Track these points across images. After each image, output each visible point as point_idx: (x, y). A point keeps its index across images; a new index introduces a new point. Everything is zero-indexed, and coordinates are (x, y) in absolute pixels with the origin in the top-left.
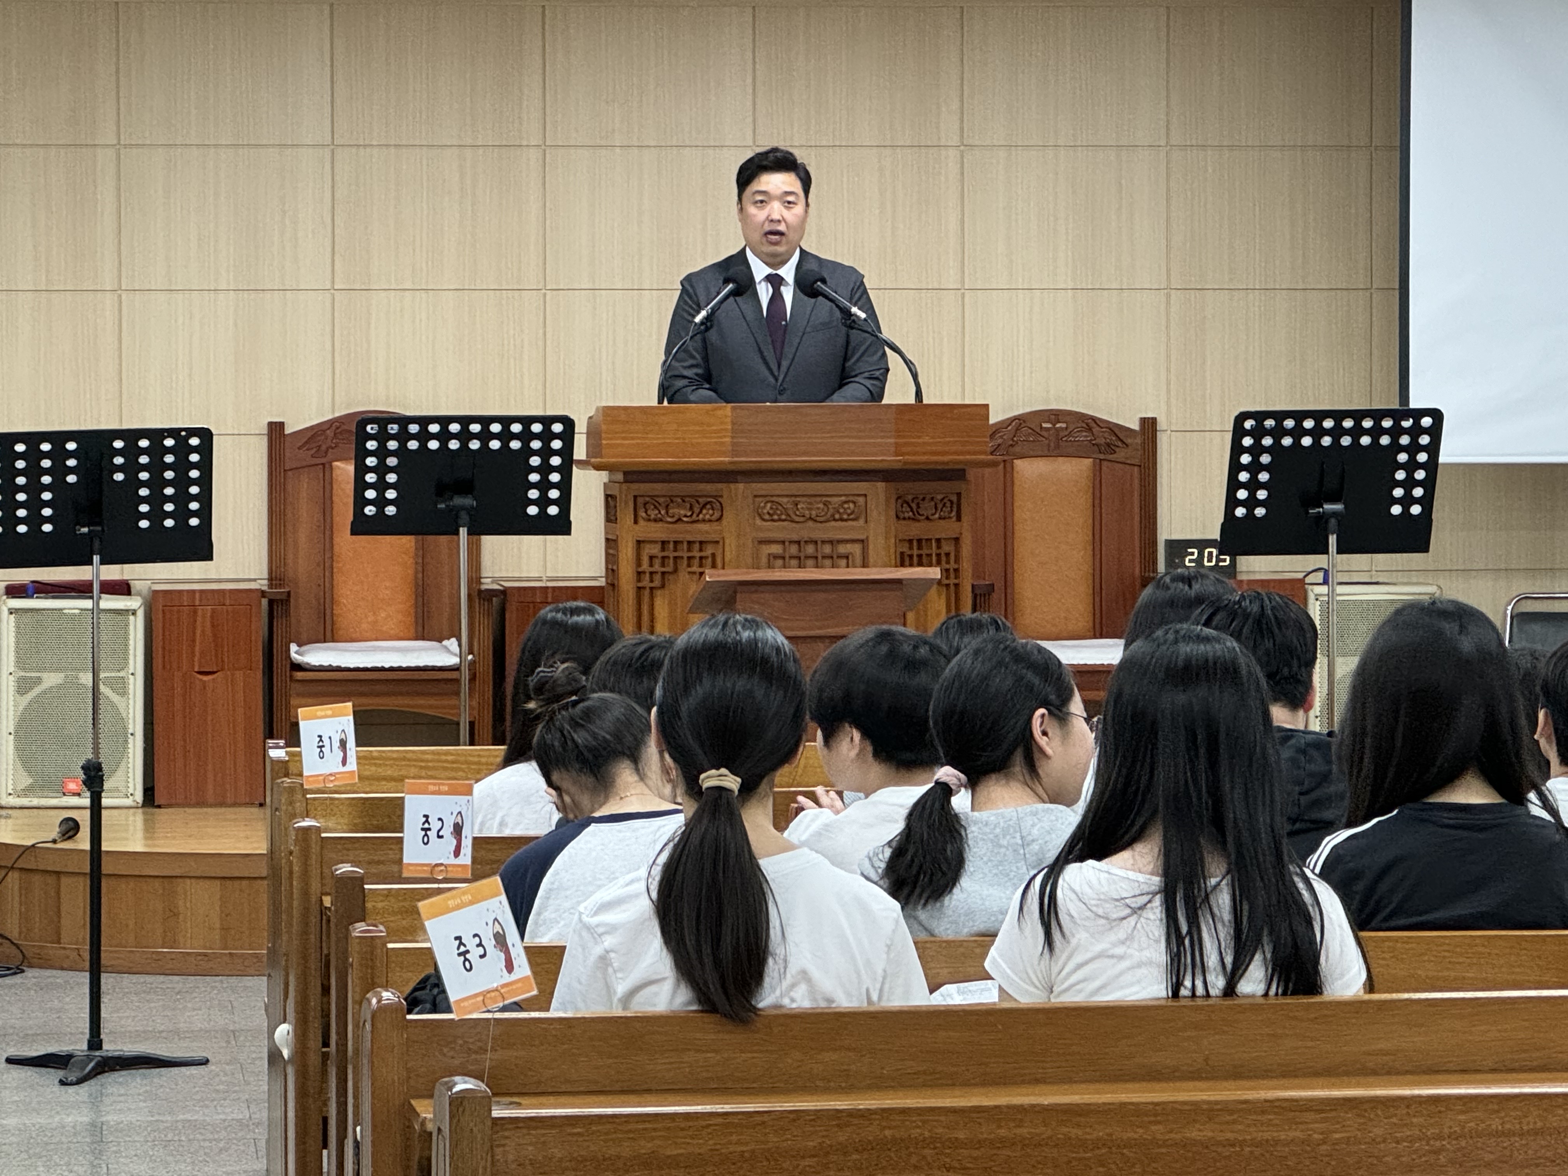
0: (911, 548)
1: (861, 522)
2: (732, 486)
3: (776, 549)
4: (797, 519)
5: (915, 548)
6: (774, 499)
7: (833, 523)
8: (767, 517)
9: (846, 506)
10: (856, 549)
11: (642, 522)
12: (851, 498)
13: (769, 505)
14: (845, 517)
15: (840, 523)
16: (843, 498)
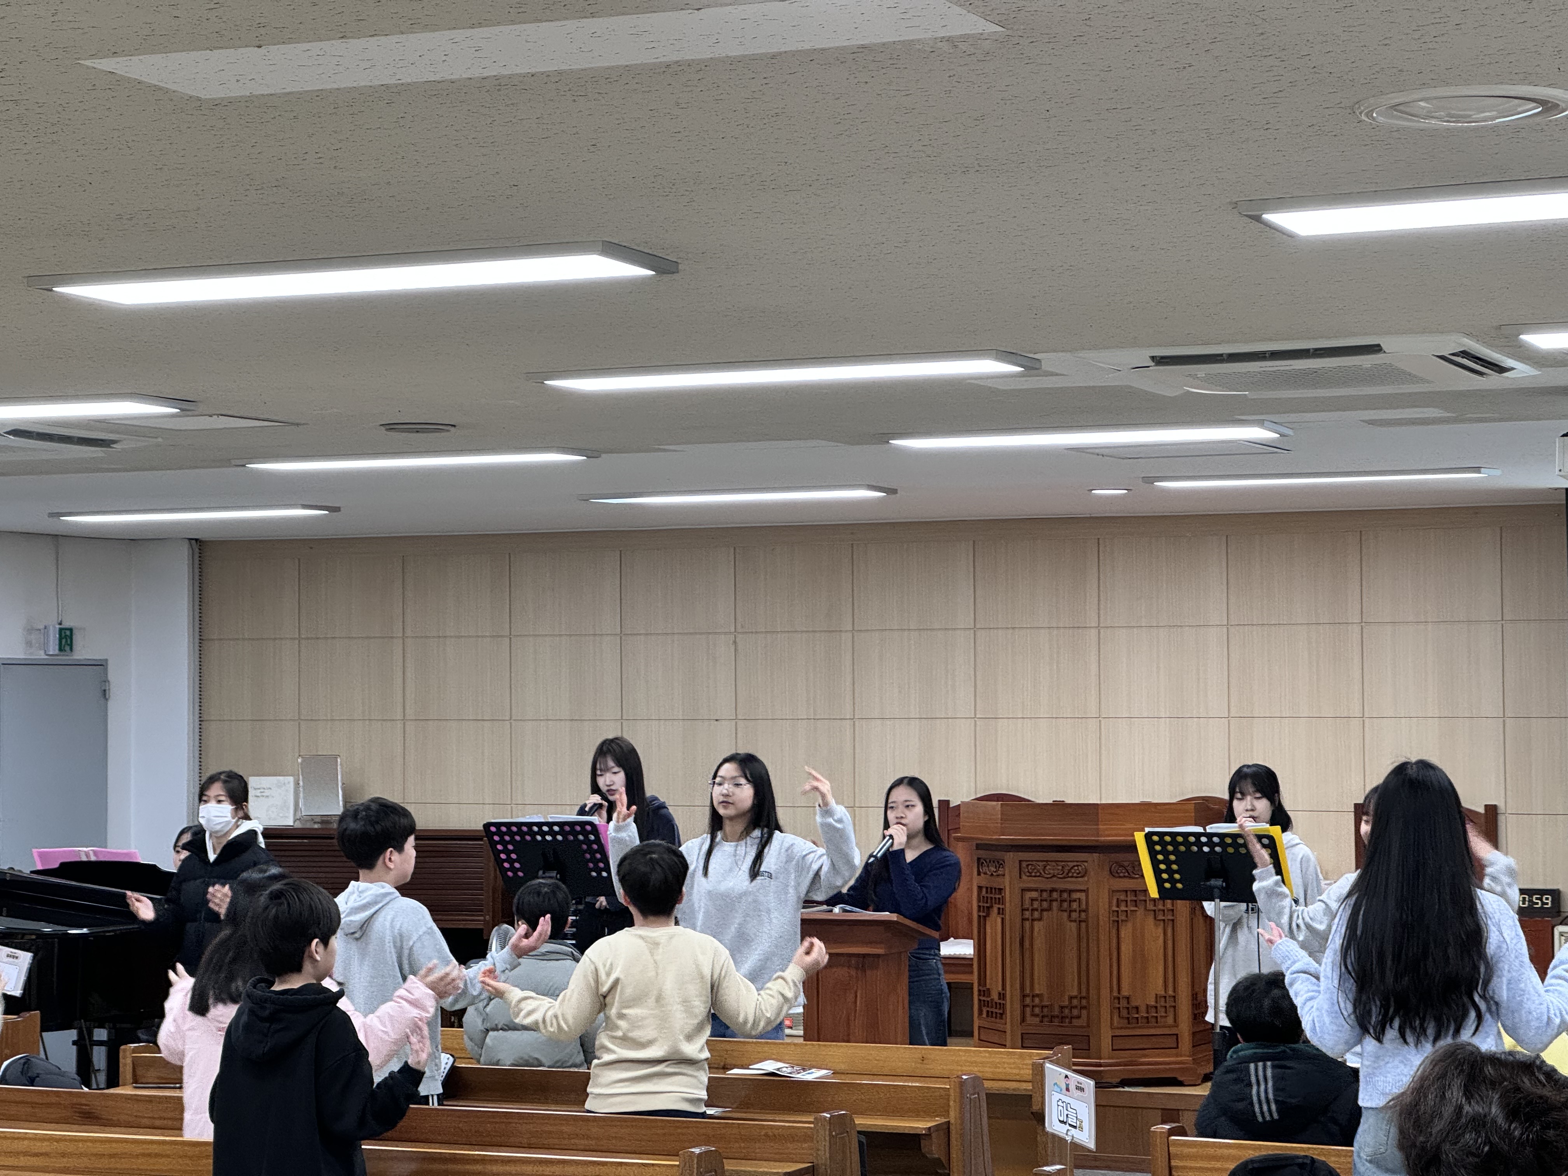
0: (1127, 896)
1: (1086, 879)
2: (1008, 853)
3: (1034, 894)
4: (1049, 876)
5: (1129, 896)
6: (1034, 863)
7: (1069, 879)
8: (1028, 874)
9: (1076, 868)
10: (1082, 896)
11: (982, 875)
12: (1078, 864)
13: (1030, 867)
14: (1075, 875)
15: (1073, 879)
16: (1075, 864)
